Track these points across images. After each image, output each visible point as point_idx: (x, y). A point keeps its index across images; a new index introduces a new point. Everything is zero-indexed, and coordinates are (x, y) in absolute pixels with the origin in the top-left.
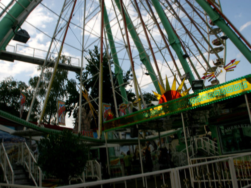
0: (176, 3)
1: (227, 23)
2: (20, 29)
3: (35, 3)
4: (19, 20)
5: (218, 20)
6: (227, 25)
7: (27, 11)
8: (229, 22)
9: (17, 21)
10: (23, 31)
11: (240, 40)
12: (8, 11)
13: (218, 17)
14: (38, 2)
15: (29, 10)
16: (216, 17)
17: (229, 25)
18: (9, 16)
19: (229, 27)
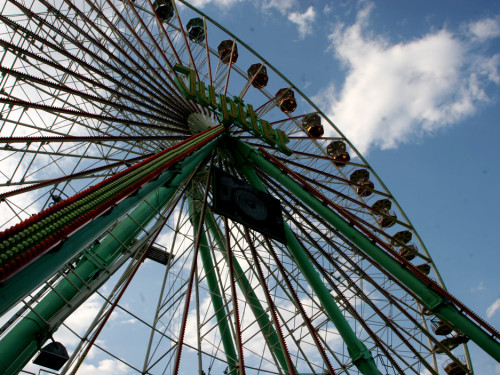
0: (352, 288)
1: (459, 309)
2: (49, 341)
3: (87, 292)
4: (52, 324)
5: (442, 305)
6: (460, 313)
7: (69, 306)
8: (464, 308)
9: (48, 326)
10: (56, 345)
11: (495, 341)
12: (33, 306)
13: (440, 300)
14: (92, 289)
15: (73, 305)
16: (436, 301)
17: (464, 313)
18: (34, 317)
19: (465, 316)
